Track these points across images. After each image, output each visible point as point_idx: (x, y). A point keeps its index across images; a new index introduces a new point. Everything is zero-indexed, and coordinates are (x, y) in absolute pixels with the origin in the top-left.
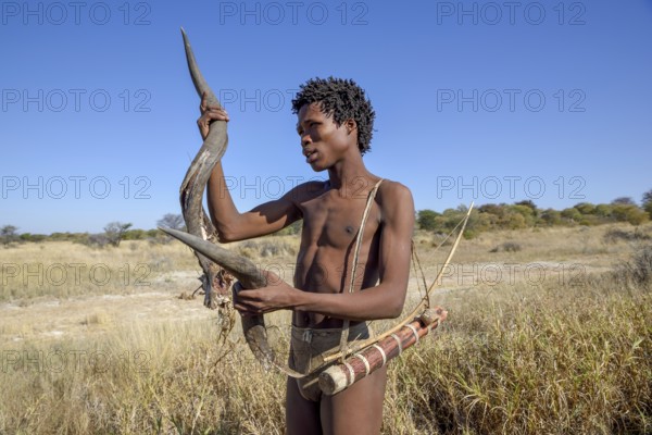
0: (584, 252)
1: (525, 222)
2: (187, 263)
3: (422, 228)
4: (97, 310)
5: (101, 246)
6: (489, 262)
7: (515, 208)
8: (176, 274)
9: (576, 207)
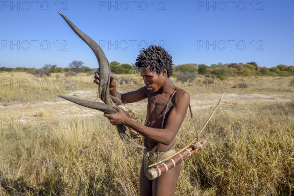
0: (279, 90)
1: (251, 73)
2: (84, 86)
3: (199, 73)
4: (42, 110)
5: (41, 76)
6: (232, 93)
7: (247, 66)
8: (79, 92)
9: (278, 67)
